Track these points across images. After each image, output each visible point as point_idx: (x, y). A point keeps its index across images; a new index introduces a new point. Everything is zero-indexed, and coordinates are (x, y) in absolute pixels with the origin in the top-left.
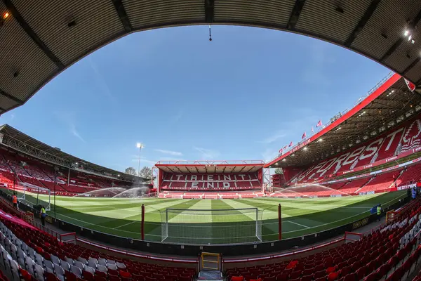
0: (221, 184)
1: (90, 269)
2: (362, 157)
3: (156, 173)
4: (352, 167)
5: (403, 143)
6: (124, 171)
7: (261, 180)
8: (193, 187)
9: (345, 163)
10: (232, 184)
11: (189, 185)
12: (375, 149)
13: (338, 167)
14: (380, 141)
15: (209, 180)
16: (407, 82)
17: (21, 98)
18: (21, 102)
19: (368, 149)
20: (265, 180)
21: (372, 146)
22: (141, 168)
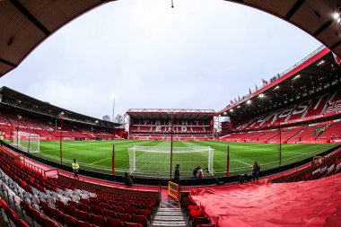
0: (180, 128)
1: (64, 200)
2: (295, 113)
3: (127, 119)
4: (286, 120)
5: (328, 105)
6: (101, 119)
7: (212, 126)
8: (157, 130)
9: (281, 116)
10: (188, 128)
11: (154, 128)
12: (305, 107)
13: (275, 119)
14: (310, 102)
15: (170, 125)
16: (335, 56)
17: (14, 62)
18: (15, 66)
19: (300, 107)
20: (215, 126)
21: (303, 105)
22: (115, 116)
